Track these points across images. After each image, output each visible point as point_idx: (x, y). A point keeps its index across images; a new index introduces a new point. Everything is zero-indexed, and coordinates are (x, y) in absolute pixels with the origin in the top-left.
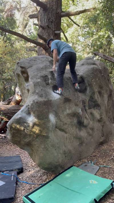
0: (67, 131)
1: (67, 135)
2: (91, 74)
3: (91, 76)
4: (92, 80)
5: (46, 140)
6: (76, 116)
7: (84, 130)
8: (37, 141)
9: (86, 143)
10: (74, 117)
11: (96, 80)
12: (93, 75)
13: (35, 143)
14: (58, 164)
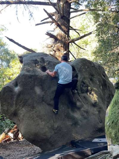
7: (78, 112)
11: (85, 67)
12: (82, 63)
13: (21, 113)
14: (45, 137)
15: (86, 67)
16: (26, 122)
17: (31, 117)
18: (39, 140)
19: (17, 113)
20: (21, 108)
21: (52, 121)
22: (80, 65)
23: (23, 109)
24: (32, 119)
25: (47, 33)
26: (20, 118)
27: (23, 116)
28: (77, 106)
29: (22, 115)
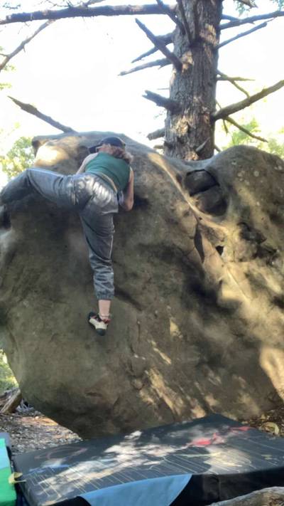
0: (141, 299)
1: (143, 314)
2: (234, 158)
3: (233, 163)
4: (238, 172)
5: (52, 306)
6: (174, 259)
7: (222, 323)
8: (25, 307)
9: (230, 366)
10: (170, 263)
11: (252, 174)
12: (241, 160)
13: (18, 315)
14: (96, 401)
15: (256, 173)
16: (31, 345)
17: (51, 331)
18: (76, 410)
19: (6, 316)
20: (17, 299)
21: (127, 349)
22: (235, 166)
23: (25, 303)
24: (52, 339)
25: (147, 92)
26: (14, 334)
27: (24, 324)
28: (219, 302)
29: (22, 321)
